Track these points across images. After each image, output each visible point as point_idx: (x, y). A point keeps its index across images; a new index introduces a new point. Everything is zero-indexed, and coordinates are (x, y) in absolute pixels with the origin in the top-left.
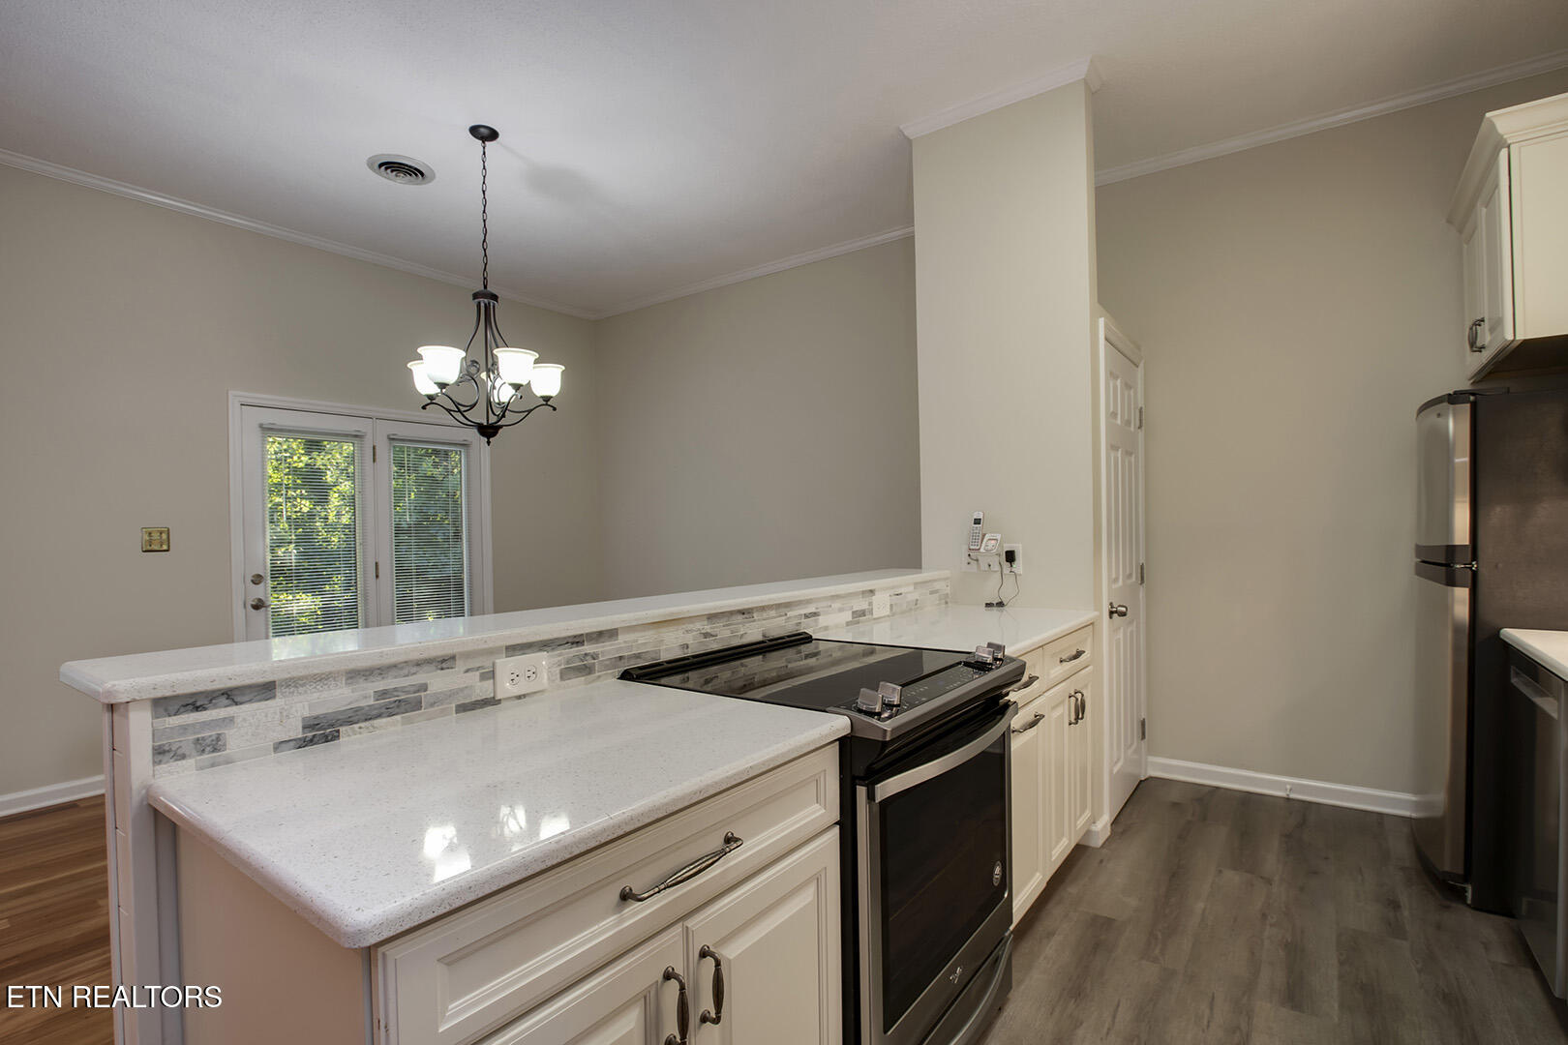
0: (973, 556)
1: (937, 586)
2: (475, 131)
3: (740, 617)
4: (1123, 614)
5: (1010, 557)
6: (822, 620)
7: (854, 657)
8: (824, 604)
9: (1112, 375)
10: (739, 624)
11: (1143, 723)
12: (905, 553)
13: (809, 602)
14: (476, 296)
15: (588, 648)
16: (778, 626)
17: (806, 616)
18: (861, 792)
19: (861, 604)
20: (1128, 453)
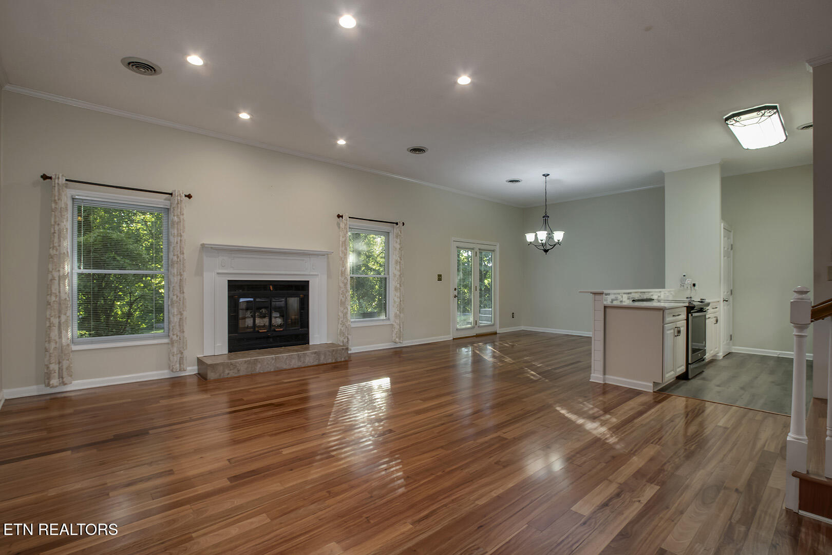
0: (682, 285)
1: (672, 293)
2: (544, 175)
4: (727, 301)
5: (694, 285)
9: (724, 237)
11: (731, 336)
14: (544, 217)
18: (690, 315)
20: (728, 257)
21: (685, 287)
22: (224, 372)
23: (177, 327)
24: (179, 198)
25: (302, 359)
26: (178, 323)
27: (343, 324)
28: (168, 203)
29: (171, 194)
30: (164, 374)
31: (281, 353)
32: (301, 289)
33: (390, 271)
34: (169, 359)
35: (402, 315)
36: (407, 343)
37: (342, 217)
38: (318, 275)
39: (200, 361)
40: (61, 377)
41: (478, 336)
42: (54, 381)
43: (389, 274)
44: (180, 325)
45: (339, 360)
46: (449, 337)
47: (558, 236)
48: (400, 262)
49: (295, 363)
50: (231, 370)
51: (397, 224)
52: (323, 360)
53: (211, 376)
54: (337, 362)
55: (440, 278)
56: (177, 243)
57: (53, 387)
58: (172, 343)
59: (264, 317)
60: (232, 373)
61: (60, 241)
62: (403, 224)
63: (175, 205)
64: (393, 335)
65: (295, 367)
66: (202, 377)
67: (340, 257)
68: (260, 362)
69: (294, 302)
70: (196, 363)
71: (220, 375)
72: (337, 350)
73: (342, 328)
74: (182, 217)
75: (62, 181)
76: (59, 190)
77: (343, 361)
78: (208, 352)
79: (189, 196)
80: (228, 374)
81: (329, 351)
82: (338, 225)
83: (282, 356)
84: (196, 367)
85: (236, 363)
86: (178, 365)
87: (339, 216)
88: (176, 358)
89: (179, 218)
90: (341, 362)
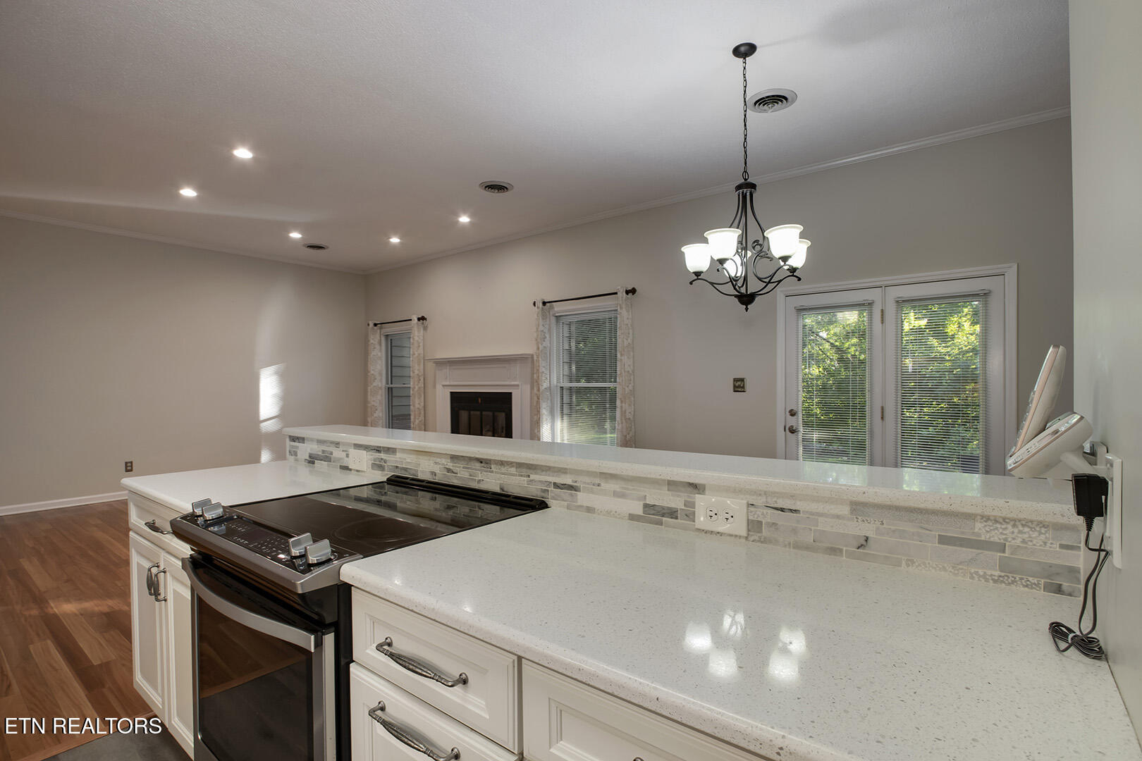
3: (478, 465)
8: (587, 479)
10: (478, 470)
13: (563, 471)
14: (739, 187)
15: (383, 455)
16: (519, 485)
17: (556, 486)
24: (414, 322)
32: (506, 403)
79: (423, 318)
87: (535, 304)
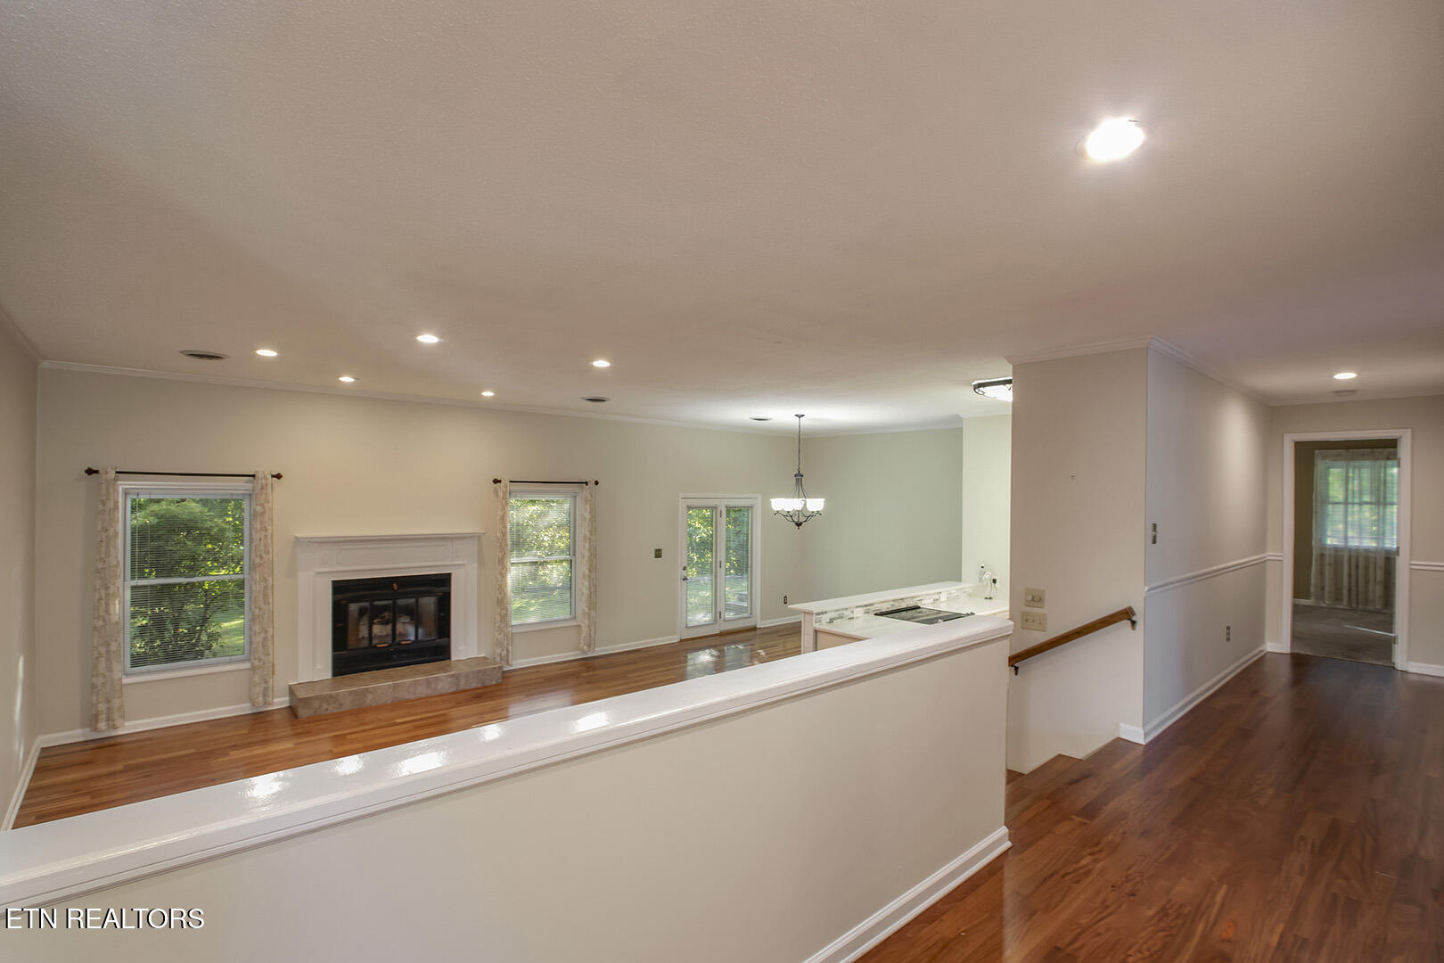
0: (980, 580)
1: (967, 590)
2: (796, 415)
5: (994, 581)
6: (923, 602)
7: (933, 614)
12: (956, 576)
16: (911, 603)
19: (937, 597)
21: (985, 582)
22: (320, 707)
23: (261, 649)
24: (263, 481)
25: (433, 685)
26: (260, 644)
27: (500, 630)
28: (250, 486)
29: (253, 476)
30: (244, 708)
31: (403, 677)
32: (439, 585)
33: (577, 550)
34: (250, 689)
35: (593, 613)
36: (600, 651)
37: (500, 481)
38: (464, 565)
39: (291, 691)
40: (109, 719)
41: (722, 634)
42: (102, 725)
43: (574, 555)
44: (263, 646)
45: (488, 683)
46: (675, 639)
47: (816, 504)
48: (590, 539)
49: (422, 691)
50: (329, 704)
51: (586, 483)
52: (463, 685)
53: (304, 713)
54: (485, 687)
55: (658, 554)
56: (260, 539)
57: (102, 731)
58: (253, 669)
59: (387, 623)
60: (332, 709)
61: (109, 551)
62: (597, 483)
63: (258, 491)
64: (582, 641)
65: (422, 696)
66: (292, 711)
67: (497, 537)
68: (371, 692)
69: (429, 603)
70: (288, 694)
71: (315, 712)
72: (485, 671)
73: (499, 637)
74: (267, 506)
75: (112, 474)
76: (107, 489)
77: (495, 685)
78: (304, 678)
79: (279, 476)
80: (327, 709)
81: (473, 672)
82: (496, 492)
83: (404, 683)
84: (287, 698)
85: (338, 695)
86: (261, 698)
87: (496, 481)
88: (258, 690)
89: (264, 507)
90: (491, 686)
